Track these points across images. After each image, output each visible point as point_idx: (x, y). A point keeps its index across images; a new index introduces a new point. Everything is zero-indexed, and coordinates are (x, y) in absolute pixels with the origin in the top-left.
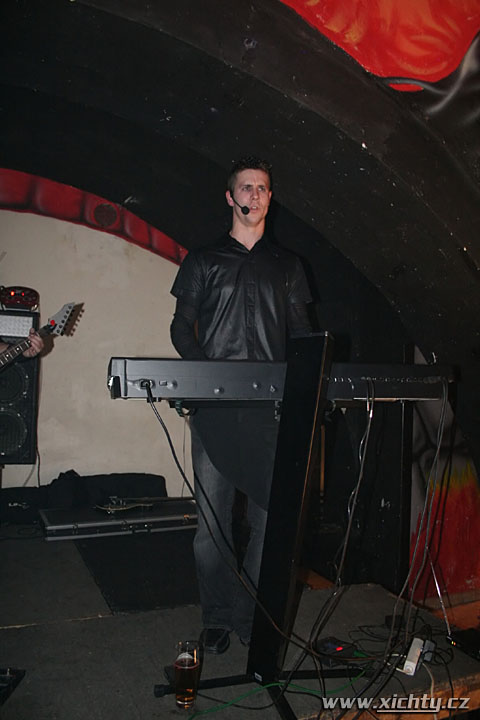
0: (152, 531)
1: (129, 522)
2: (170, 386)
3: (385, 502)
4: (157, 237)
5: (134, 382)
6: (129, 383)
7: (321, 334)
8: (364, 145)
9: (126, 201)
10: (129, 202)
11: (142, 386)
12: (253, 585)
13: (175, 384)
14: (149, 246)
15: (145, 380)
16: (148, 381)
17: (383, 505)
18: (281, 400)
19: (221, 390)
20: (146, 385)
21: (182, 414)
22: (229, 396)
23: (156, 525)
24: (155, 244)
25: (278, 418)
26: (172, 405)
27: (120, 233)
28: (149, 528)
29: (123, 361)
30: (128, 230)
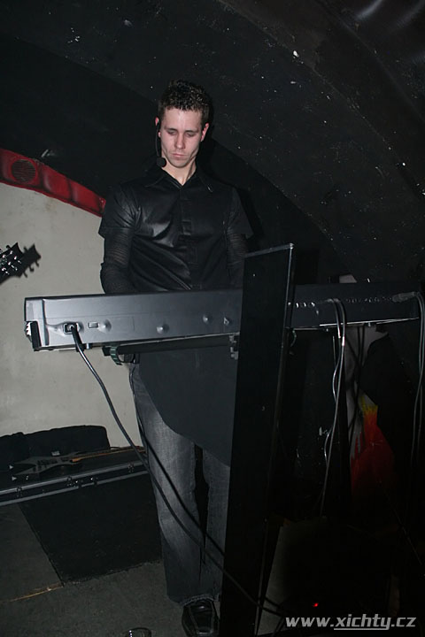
0: (99, 483)
1: (74, 477)
2: (102, 327)
3: (323, 431)
4: (77, 190)
5: (56, 327)
6: (50, 329)
7: (285, 247)
8: (295, 53)
9: (43, 155)
10: (45, 156)
11: (66, 331)
12: (220, 549)
13: (108, 325)
14: (70, 201)
15: (69, 323)
16: (74, 324)
17: (320, 434)
18: (238, 333)
19: (166, 328)
20: (73, 329)
21: (118, 363)
22: (175, 333)
23: (102, 476)
24: (76, 197)
25: (235, 356)
26: (107, 352)
27: (39, 188)
28: (95, 481)
29: (40, 301)
30: (47, 184)
